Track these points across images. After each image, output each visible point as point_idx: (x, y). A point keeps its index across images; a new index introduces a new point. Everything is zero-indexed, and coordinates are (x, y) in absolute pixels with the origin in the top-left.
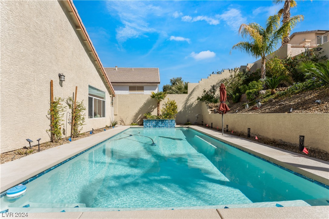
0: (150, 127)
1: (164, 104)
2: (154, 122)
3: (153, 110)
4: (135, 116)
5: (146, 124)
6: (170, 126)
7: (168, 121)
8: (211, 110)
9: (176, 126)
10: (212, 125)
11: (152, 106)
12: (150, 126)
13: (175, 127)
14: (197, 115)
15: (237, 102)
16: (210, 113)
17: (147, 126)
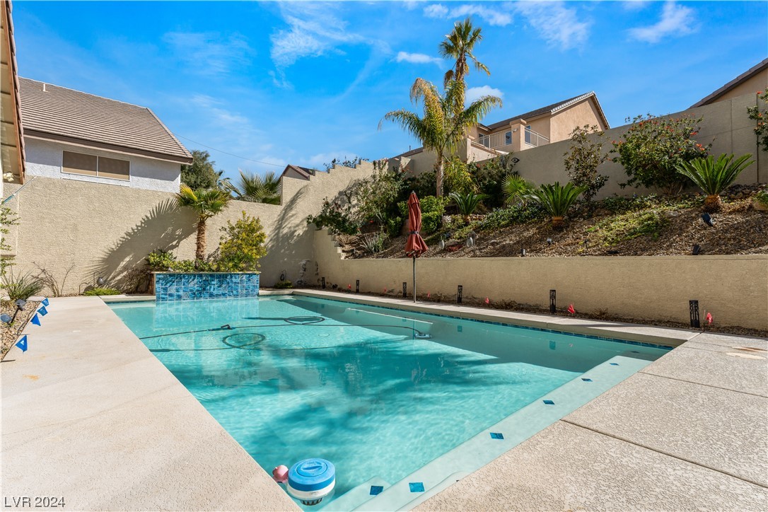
0: (179, 297)
1: (226, 226)
2: (196, 280)
3: (178, 242)
4: (104, 261)
5: (165, 289)
6: (244, 292)
7: (239, 279)
8: (343, 251)
9: (262, 292)
10: (358, 285)
11: (174, 231)
12: (181, 293)
13: (258, 295)
14: (304, 262)
15: (397, 236)
16: (343, 258)
17: (171, 295)
